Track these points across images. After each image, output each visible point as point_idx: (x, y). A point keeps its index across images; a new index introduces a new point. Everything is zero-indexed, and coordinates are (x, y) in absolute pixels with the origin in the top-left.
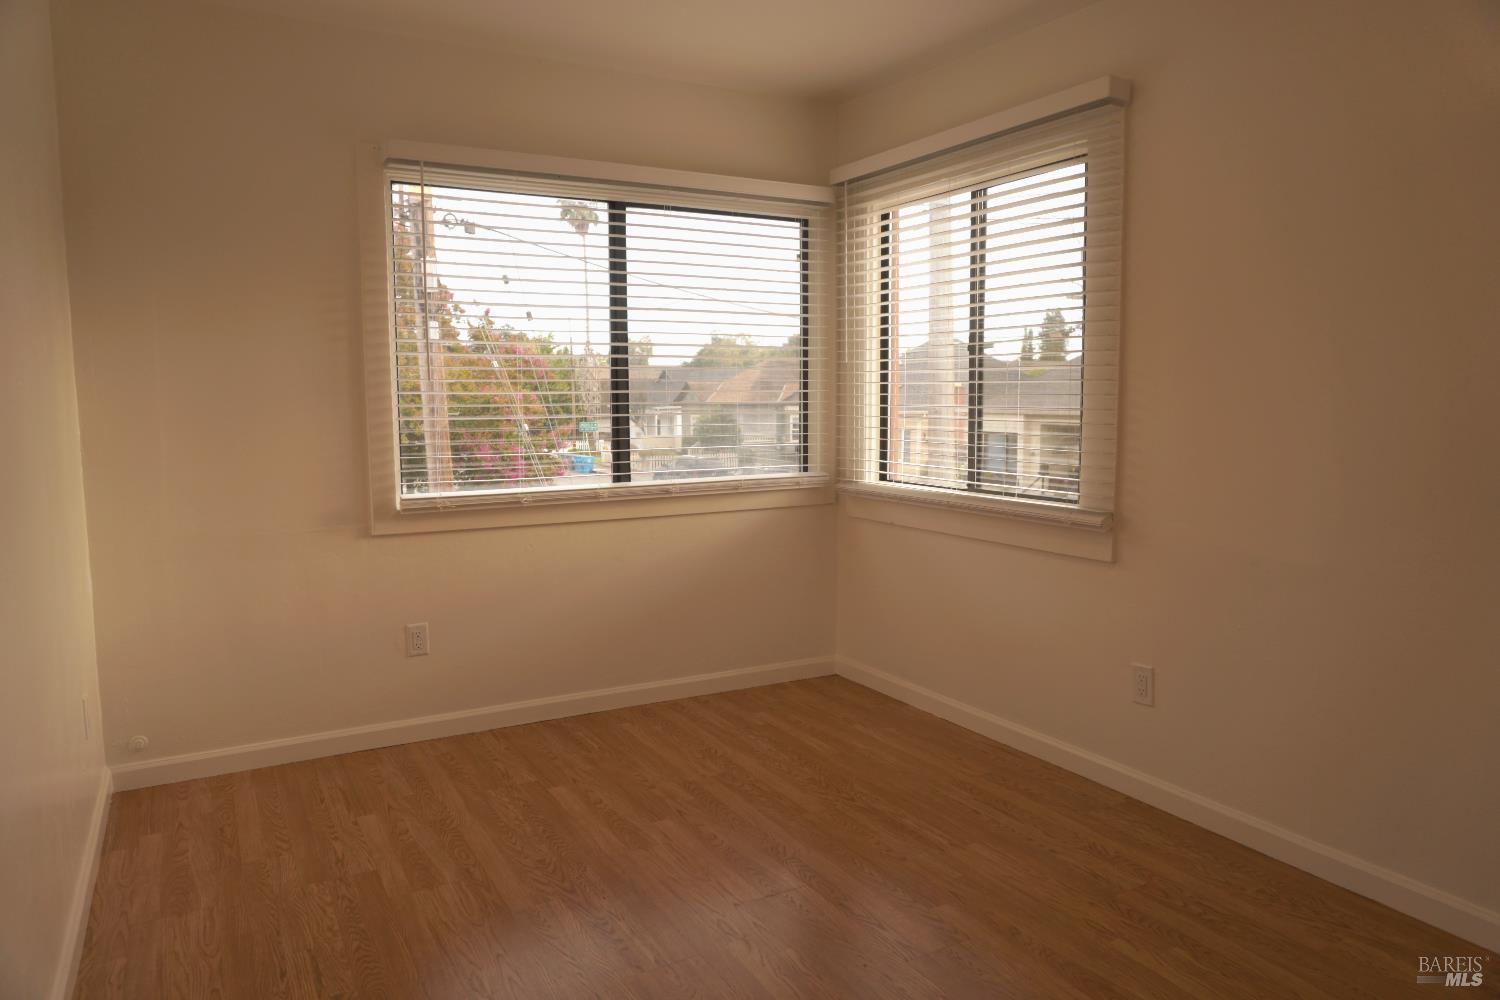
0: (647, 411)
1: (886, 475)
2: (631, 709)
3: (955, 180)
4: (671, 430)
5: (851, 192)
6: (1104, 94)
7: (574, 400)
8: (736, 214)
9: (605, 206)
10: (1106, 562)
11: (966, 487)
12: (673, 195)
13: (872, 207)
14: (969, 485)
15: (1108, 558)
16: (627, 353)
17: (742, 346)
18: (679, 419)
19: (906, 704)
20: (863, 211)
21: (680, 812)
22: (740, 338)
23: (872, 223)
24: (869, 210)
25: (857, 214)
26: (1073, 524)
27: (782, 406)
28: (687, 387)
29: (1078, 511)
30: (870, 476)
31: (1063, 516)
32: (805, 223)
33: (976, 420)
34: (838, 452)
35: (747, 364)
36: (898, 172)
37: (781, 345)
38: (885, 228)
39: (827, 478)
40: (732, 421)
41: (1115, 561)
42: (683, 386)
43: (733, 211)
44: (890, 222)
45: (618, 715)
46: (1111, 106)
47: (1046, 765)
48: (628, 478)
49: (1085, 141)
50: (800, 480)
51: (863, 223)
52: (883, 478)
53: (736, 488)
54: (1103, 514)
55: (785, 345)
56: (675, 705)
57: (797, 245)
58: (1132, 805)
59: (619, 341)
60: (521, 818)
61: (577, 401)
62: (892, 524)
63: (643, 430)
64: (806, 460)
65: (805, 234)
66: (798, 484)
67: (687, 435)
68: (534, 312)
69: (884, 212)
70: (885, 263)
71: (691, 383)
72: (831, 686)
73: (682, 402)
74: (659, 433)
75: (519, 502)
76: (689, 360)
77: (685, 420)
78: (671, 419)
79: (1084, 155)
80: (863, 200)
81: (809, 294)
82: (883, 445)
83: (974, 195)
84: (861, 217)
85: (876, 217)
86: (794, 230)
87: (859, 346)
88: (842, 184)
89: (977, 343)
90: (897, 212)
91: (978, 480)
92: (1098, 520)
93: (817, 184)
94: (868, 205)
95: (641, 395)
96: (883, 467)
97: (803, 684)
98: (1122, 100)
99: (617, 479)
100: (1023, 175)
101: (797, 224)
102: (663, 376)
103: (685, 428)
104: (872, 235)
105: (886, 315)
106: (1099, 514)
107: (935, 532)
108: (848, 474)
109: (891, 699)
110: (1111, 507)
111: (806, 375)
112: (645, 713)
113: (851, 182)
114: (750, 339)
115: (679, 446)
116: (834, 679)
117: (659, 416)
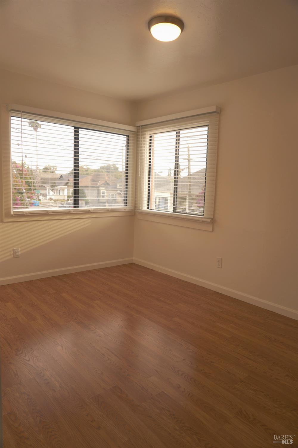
0: (56, 188)
1: (149, 208)
2: (78, 273)
3: (172, 128)
4: (64, 193)
5: (142, 129)
6: (215, 110)
7: (32, 183)
8: (110, 133)
9: (73, 128)
10: (211, 231)
11: (172, 211)
12: (93, 126)
13: (147, 134)
14: (173, 211)
15: (211, 230)
16: (78, 171)
17: (86, 169)
18: (66, 190)
19: (154, 270)
20: (145, 134)
21: (100, 299)
22: (85, 166)
23: (147, 138)
24: (146, 134)
25: (143, 135)
26: (203, 221)
27: (98, 187)
28: (69, 180)
29: (204, 218)
30: (145, 208)
31: (200, 219)
32: (128, 136)
33: (176, 193)
34: (135, 201)
35: (87, 174)
36: (156, 124)
37: (98, 169)
38: (150, 140)
39: (133, 208)
40: (83, 191)
41: (213, 231)
42: (68, 180)
43: (109, 132)
44: (152, 138)
45: (75, 274)
46: (216, 113)
47: (193, 285)
48: (78, 207)
49: (208, 122)
50: (126, 208)
51: (145, 138)
52: (148, 208)
53: (108, 210)
54: (211, 219)
55: (99, 169)
56: (90, 271)
57: (125, 142)
58: (216, 293)
59: (76, 167)
60: (55, 302)
61: (33, 183)
62: (151, 221)
63: (55, 193)
64: (126, 203)
65: (128, 139)
66: (125, 209)
67: (69, 195)
68: (27, 155)
69: (151, 135)
70: (150, 149)
71: (70, 179)
72: (132, 266)
73: (68, 185)
74: (60, 194)
75: (48, 213)
76: (69, 172)
77: (68, 190)
78: (64, 190)
79: (208, 125)
80: (145, 131)
81: (129, 156)
82: (149, 199)
83: (177, 133)
84: (144, 136)
85: (148, 137)
86: (124, 138)
87: (142, 172)
88: (139, 126)
89: (176, 173)
90: (154, 136)
91: (176, 210)
92: (209, 220)
93: (133, 126)
94: (146, 133)
95: (54, 182)
96: (148, 205)
97: (124, 265)
98: (219, 112)
99: (75, 207)
100: (192, 129)
101: (125, 137)
102: (61, 176)
103: (68, 193)
104: (147, 141)
105: (150, 164)
106: (209, 219)
107: (164, 223)
108: (138, 207)
109: (150, 269)
110: (212, 217)
111: (127, 179)
112: (82, 273)
113: (142, 126)
114: (88, 167)
115: (66, 198)
116: (132, 264)
117: (60, 189)
